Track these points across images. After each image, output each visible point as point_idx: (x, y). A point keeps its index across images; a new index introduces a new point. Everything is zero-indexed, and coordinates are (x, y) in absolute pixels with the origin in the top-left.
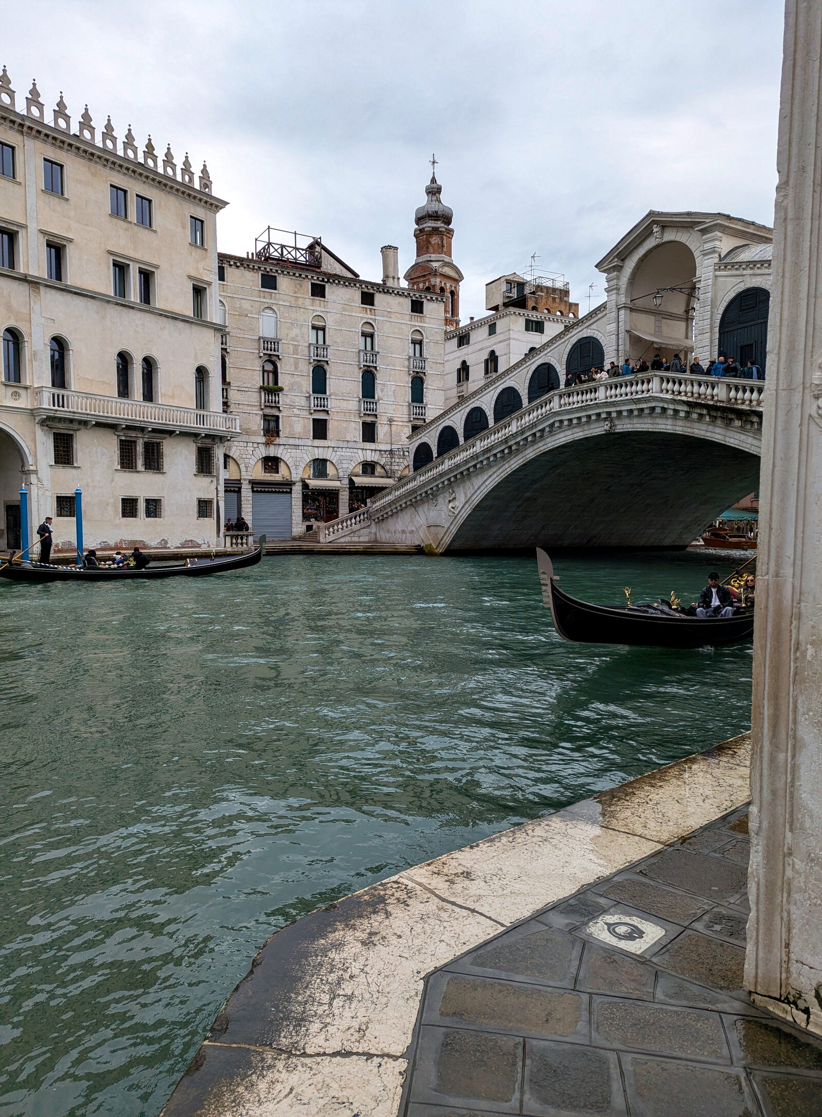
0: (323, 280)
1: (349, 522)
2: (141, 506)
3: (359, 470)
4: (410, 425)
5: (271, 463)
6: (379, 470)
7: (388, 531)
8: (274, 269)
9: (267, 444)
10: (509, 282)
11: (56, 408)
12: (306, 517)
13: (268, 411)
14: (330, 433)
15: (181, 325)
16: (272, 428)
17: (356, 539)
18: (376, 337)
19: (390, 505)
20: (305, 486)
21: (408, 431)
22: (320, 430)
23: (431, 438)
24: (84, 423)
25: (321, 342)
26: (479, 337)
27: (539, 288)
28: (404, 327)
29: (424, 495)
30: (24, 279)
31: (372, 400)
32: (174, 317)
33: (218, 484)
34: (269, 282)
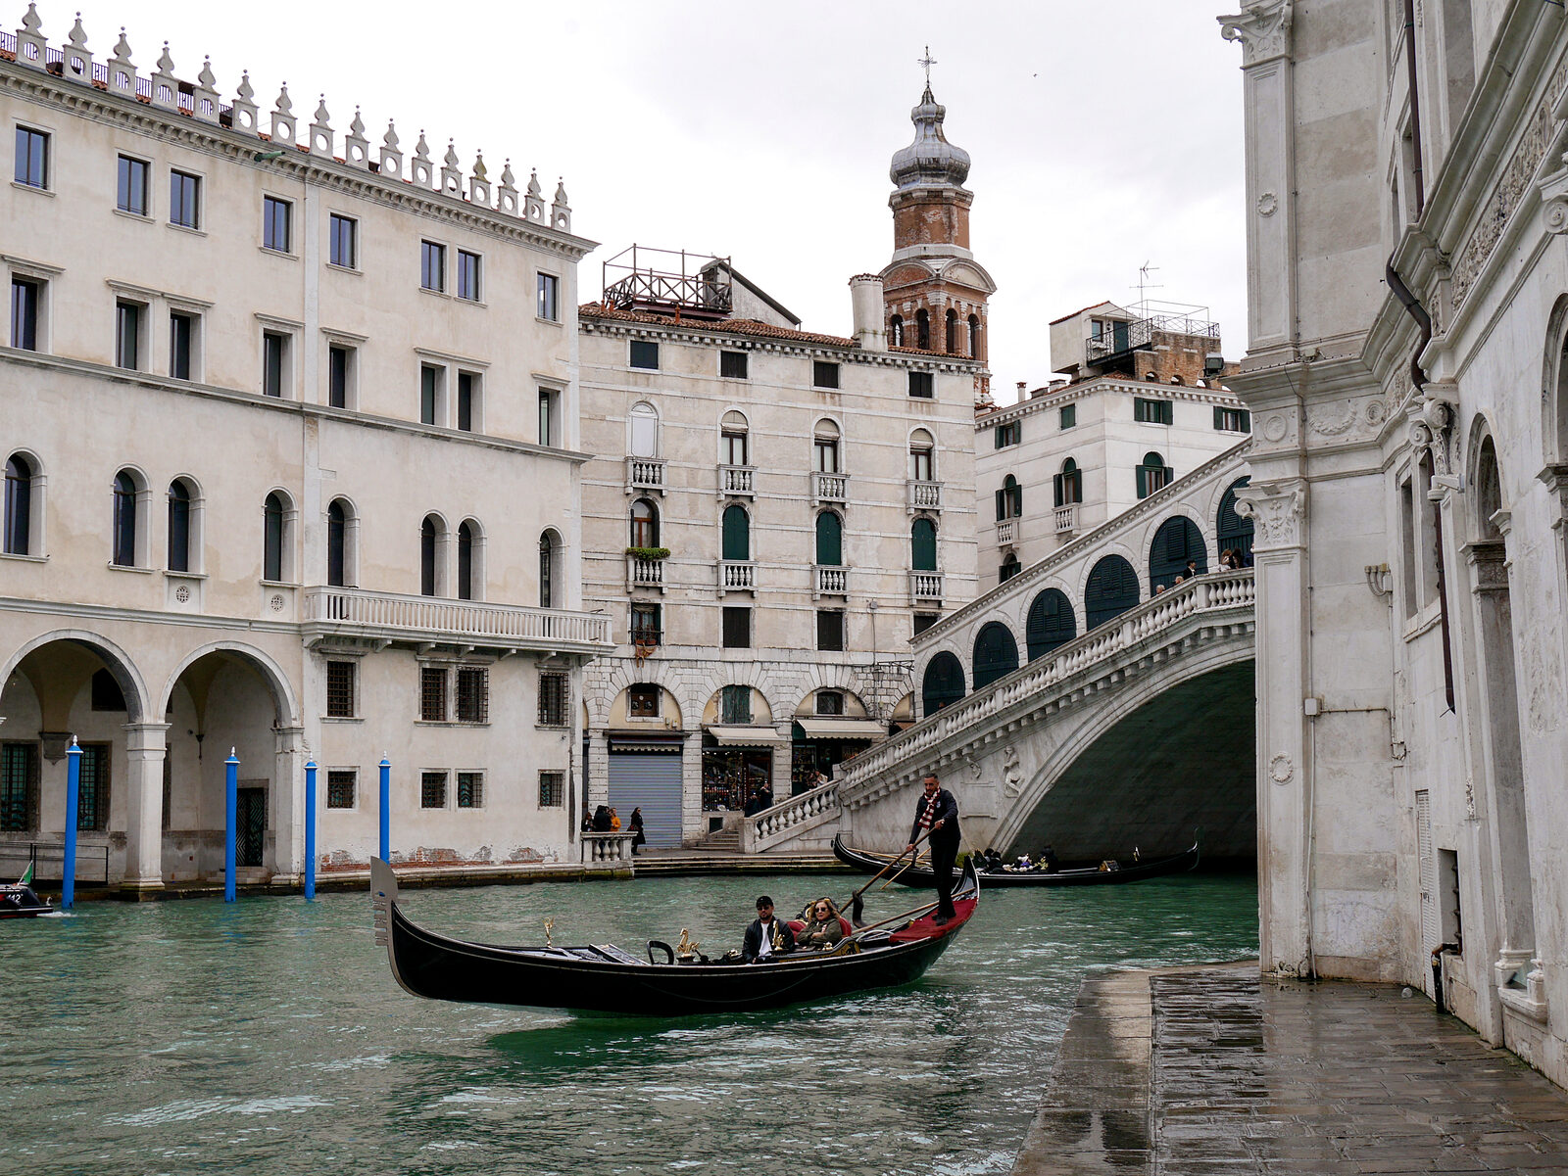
0: (743, 346)
1: (799, 812)
2: (452, 787)
3: (812, 705)
4: (911, 613)
5: (645, 696)
6: (850, 705)
7: (879, 829)
8: (655, 331)
9: (638, 660)
10: (1097, 320)
11: (338, 620)
12: (709, 802)
13: (641, 596)
14: (756, 636)
15: (519, 459)
16: (647, 630)
17: (812, 845)
18: (843, 447)
19: (882, 776)
20: (709, 740)
21: (906, 627)
22: (737, 628)
23: (961, 644)
24: (373, 643)
25: (738, 459)
26: (1041, 428)
27: (1160, 336)
28: (895, 424)
29: (954, 757)
30: (300, 412)
31: (836, 568)
32: (510, 448)
33: (572, 743)
34: (645, 355)
